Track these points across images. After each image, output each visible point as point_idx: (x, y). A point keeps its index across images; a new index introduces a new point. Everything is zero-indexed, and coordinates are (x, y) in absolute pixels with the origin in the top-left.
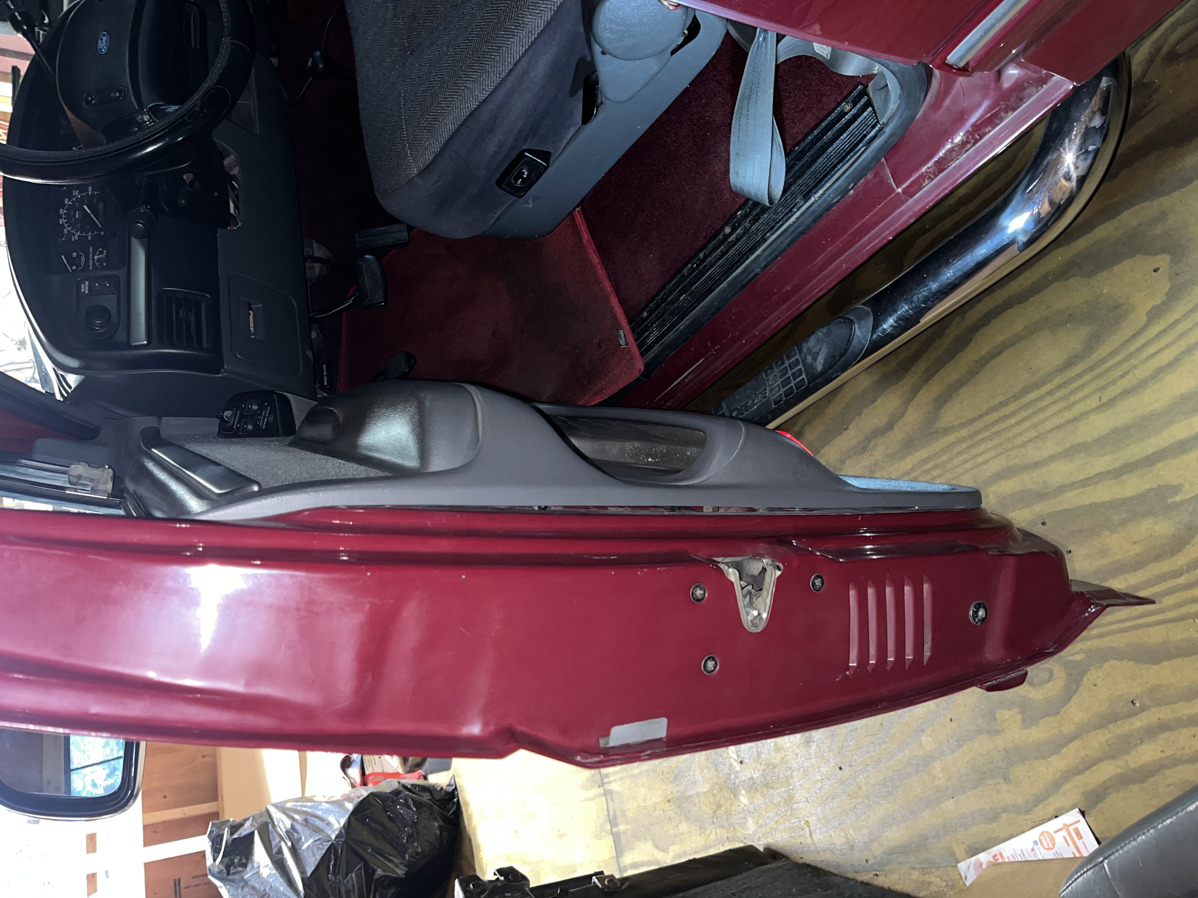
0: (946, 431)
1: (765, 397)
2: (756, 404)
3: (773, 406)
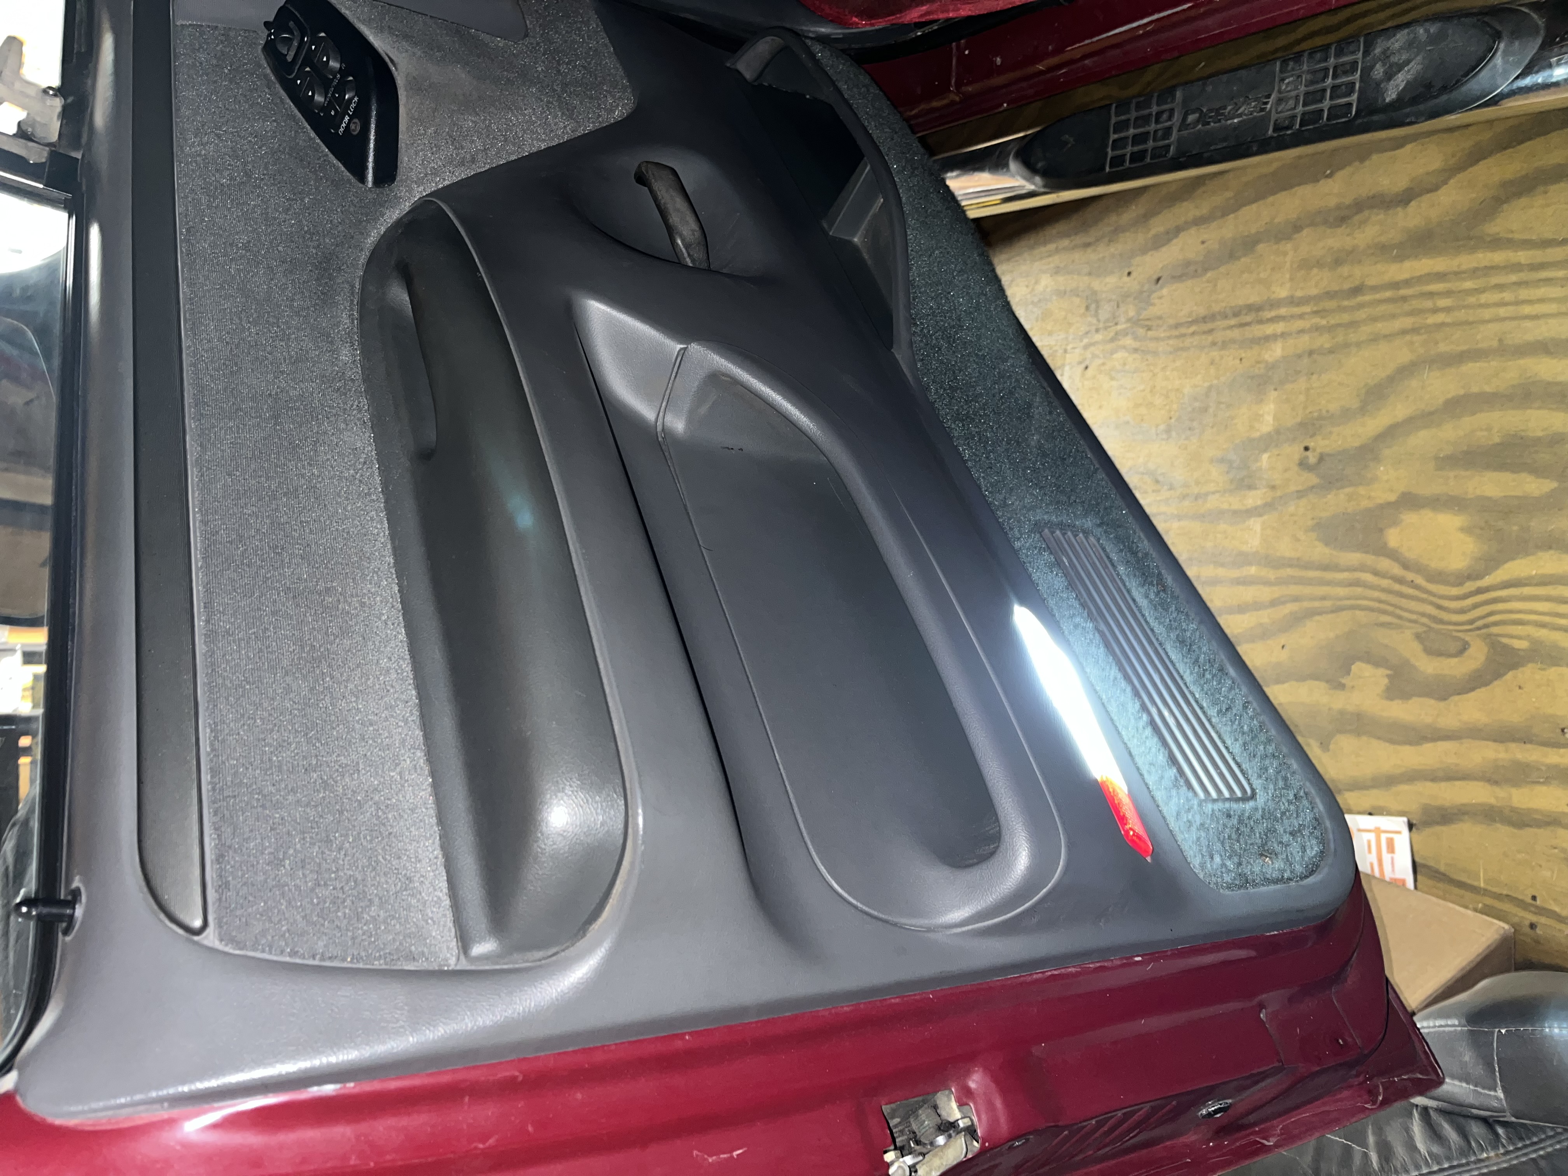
0: (1497, 243)
1: (1262, 110)
2: (1240, 115)
3: (1270, 132)
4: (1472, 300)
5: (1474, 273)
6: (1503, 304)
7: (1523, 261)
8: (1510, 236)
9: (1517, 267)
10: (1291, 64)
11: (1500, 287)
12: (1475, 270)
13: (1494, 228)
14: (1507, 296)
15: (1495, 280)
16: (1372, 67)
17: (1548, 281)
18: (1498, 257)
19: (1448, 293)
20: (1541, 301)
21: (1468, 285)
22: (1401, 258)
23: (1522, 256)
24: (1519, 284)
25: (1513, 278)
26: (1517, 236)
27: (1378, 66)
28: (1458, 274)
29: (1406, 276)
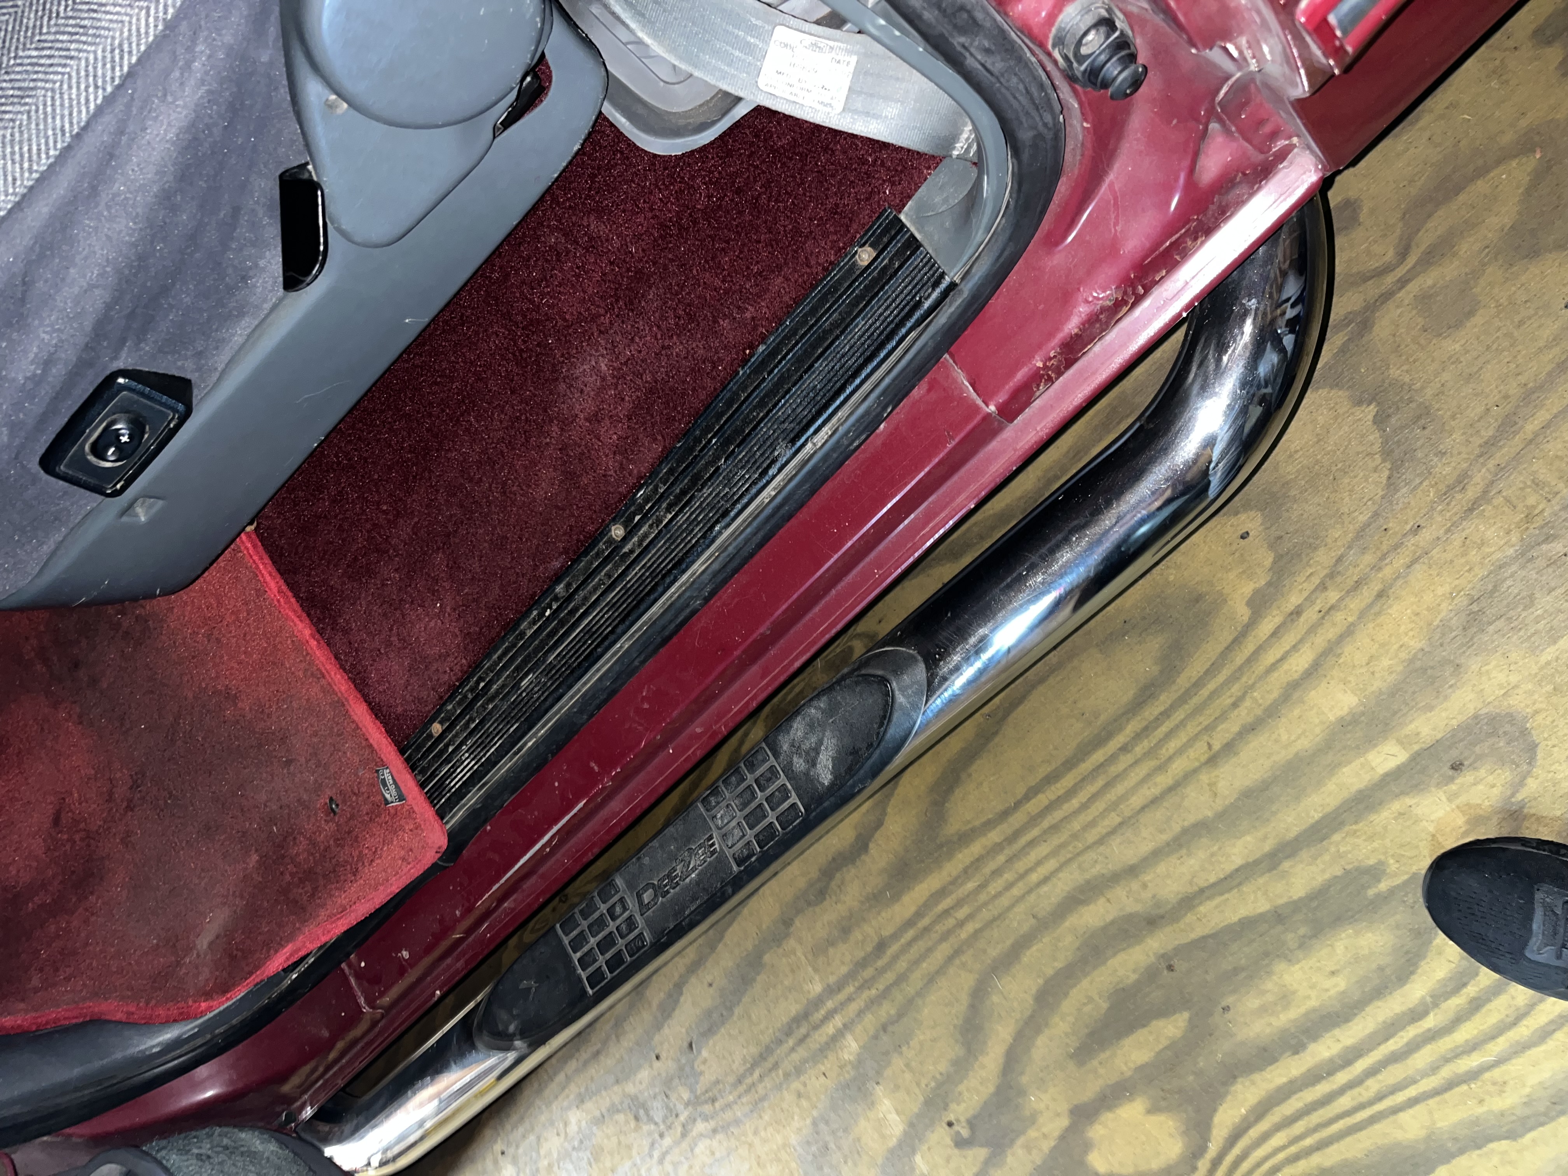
0: (965, 838)
3: (735, 868)
4: (983, 897)
5: (967, 872)
6: (1010, 886)
7: (998, 840)
8: (970, 826)
9: (997, 848)
10: (713, 800)
11: (997, 873)
12: (965, 871)
13: (953, 826)
14: (1008, 876)
15: (987, 870)
16: (791, 763)
17: (1032, 843)
18: (976, 848)
19: (959, 904)
20: (1039, 863)
21: (970, 885)
22: (896, 897)
23: (995, 836)
24: (1010, 860)
25: (1001, 858)
26: (977, 823)
27: (795, 759)
28: (955, 882)
29: (913, 909)
